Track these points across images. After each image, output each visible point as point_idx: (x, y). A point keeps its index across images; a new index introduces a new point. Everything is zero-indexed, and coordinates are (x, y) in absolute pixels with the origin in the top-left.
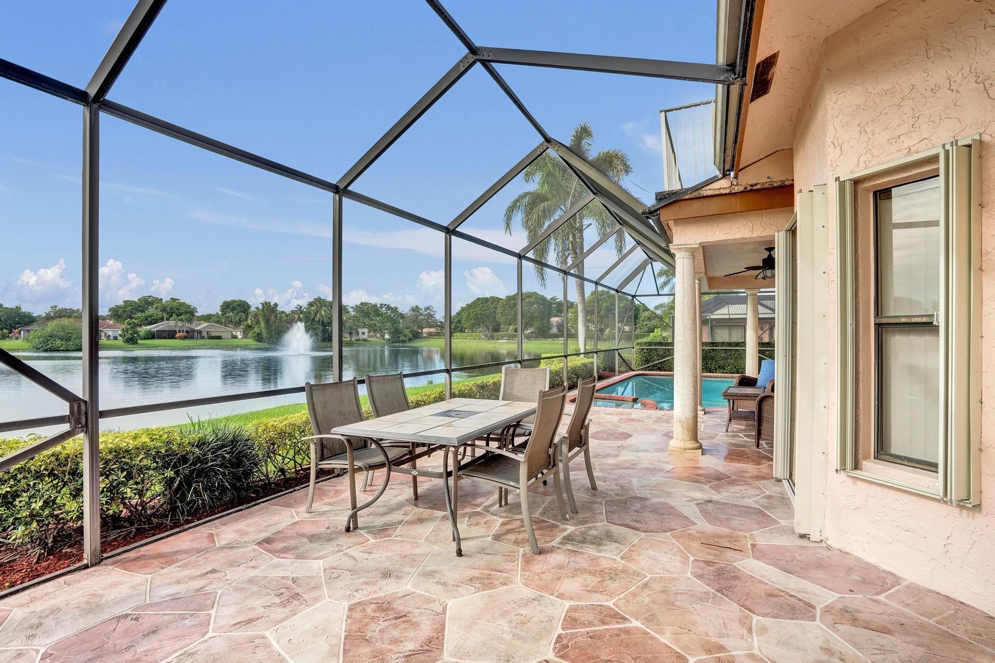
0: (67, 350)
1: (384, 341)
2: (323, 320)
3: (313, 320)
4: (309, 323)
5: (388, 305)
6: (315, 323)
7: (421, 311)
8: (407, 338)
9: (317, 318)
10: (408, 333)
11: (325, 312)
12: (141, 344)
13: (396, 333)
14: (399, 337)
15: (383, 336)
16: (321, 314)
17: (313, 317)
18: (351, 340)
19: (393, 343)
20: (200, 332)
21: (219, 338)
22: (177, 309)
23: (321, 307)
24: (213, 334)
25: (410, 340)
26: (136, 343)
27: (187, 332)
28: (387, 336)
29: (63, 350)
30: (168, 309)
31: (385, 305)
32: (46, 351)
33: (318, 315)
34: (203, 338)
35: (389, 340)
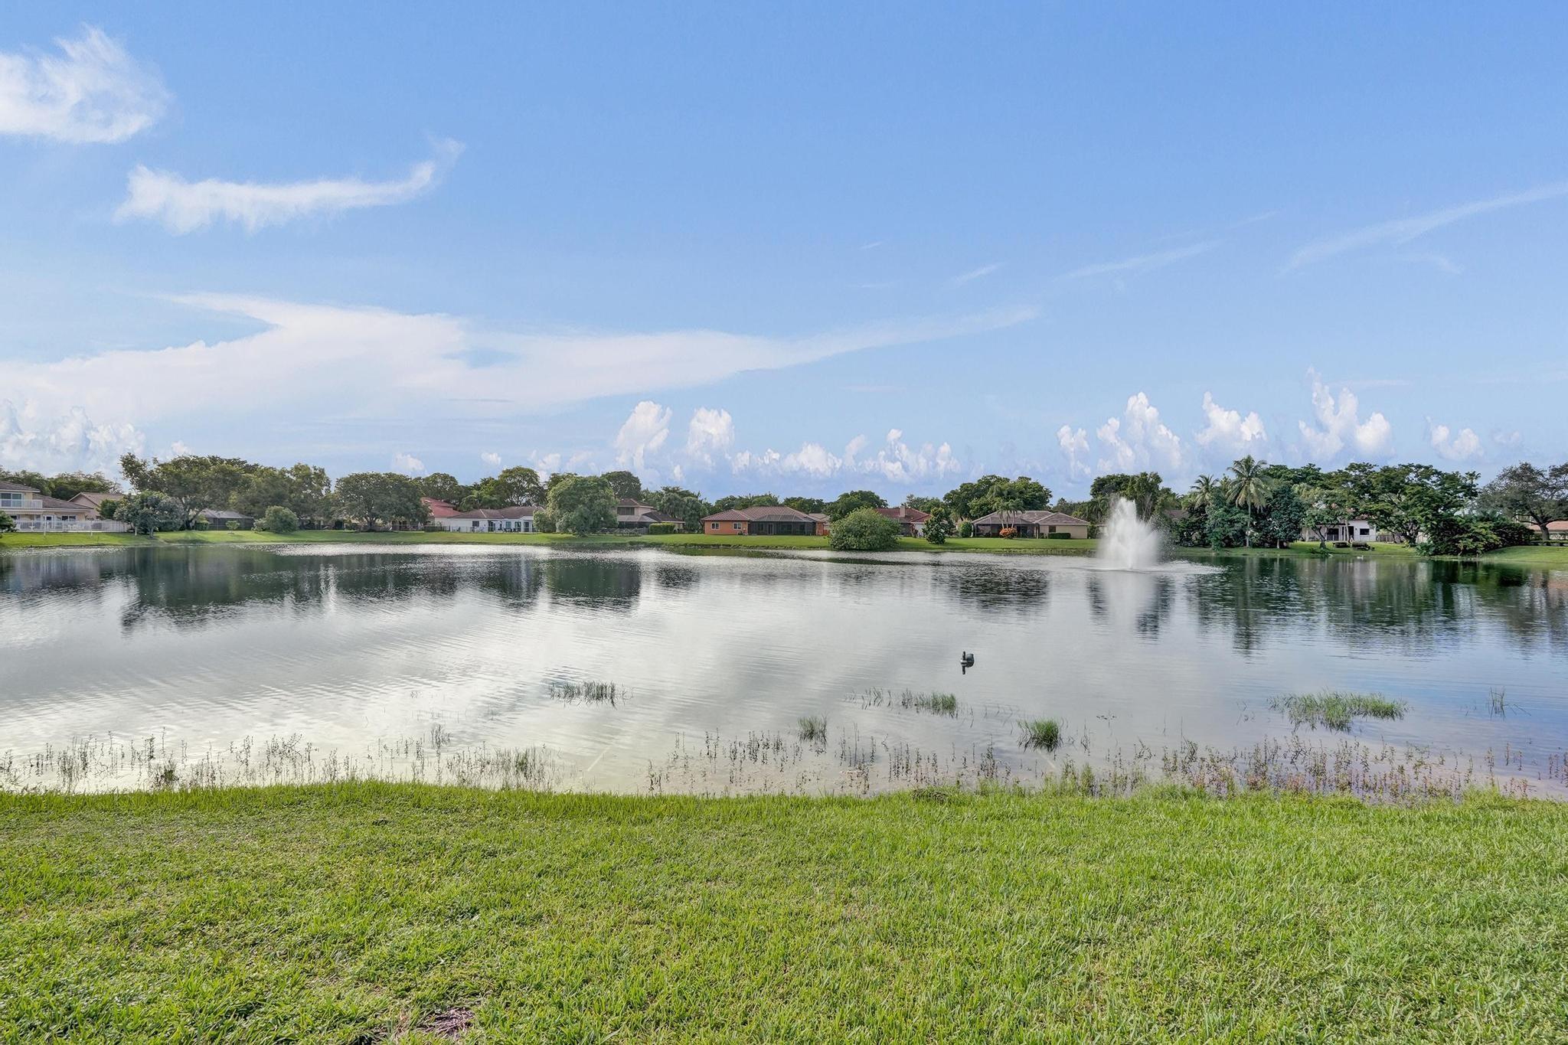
0: (860, 550)
1: (1412, 550)
2: (1252, 504)
3: (1233, 503)
4: (1221, 510)
5: (1427, 468)
6: (1236, 509)
7: (1540, 479)
8: (1480, 545)
9: (1240, 501)
10: (1484, 531)
11: (1257, 486)
12: (948, 544)
13: (1448, 531)
14: (1456, 541)
15: (1412, 540)
16: (1248, 493)
17: (1231, 497)
18: (1322, 545)
19: (1436, 553)
20: (1038, 526)
21: (1067, 536)
22: (1021, 493)
23: (1249, 478)
24: (1059, 530)
25: (1490, 548)
26: (942, 542)
27: (1019, 528)
28: (1423, 538)
29: (856, 549)
30: (1005, 493)
31: (1419, 467)
32: (840, 549)
33: (1242, 495)
34: (1041, 536)
35: (1427, 547)
